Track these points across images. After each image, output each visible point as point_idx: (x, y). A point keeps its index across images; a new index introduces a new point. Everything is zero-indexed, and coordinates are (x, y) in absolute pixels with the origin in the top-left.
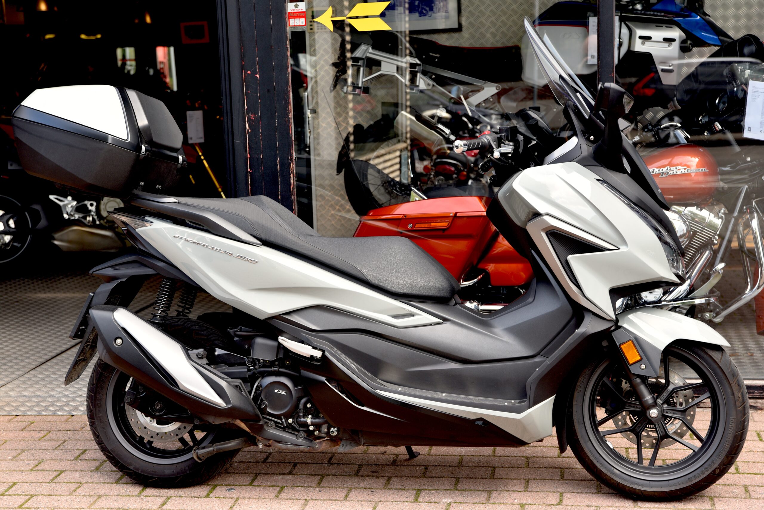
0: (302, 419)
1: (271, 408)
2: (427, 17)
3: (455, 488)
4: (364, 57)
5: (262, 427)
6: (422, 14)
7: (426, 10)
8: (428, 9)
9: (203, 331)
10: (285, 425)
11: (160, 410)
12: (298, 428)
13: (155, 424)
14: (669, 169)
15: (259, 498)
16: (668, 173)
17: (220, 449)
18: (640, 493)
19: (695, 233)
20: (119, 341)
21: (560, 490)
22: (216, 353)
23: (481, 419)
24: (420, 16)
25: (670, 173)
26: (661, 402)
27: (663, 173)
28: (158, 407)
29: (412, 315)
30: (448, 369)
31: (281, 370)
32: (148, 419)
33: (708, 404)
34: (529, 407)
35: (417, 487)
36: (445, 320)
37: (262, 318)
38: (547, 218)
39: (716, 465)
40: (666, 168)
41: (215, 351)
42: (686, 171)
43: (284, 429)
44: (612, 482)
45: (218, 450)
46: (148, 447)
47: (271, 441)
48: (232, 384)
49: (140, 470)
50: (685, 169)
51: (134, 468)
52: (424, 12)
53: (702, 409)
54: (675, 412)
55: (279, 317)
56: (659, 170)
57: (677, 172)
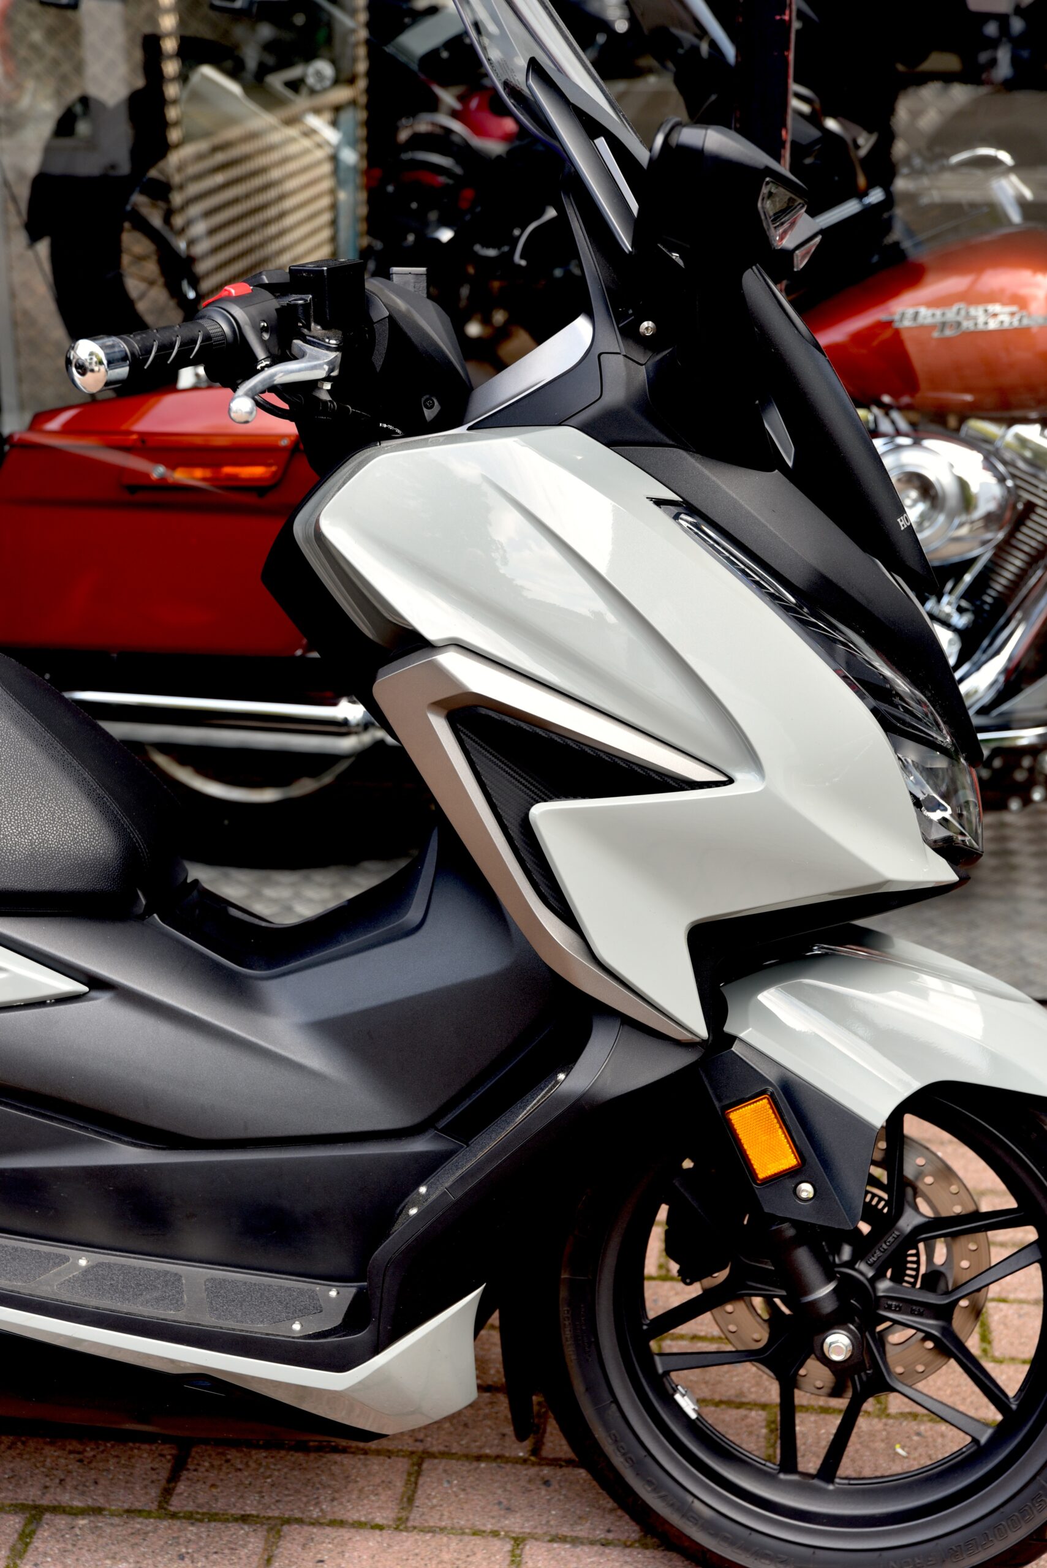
3: (164, 1510)
14: (963, 313)
16: (959, 324)
19: (1030, 507)
21: (515, 1523)
23: (204, 1376)
25: (965, 324)
26: (871, 1273)
27: (944, 324)
34: (379, 1349)
35: (31, 1494)
36: (96, 983)
40: (955, 309)
42: (1016, 319)
50: (1013, 314)
56: (933, 315)
57: (986, 323)
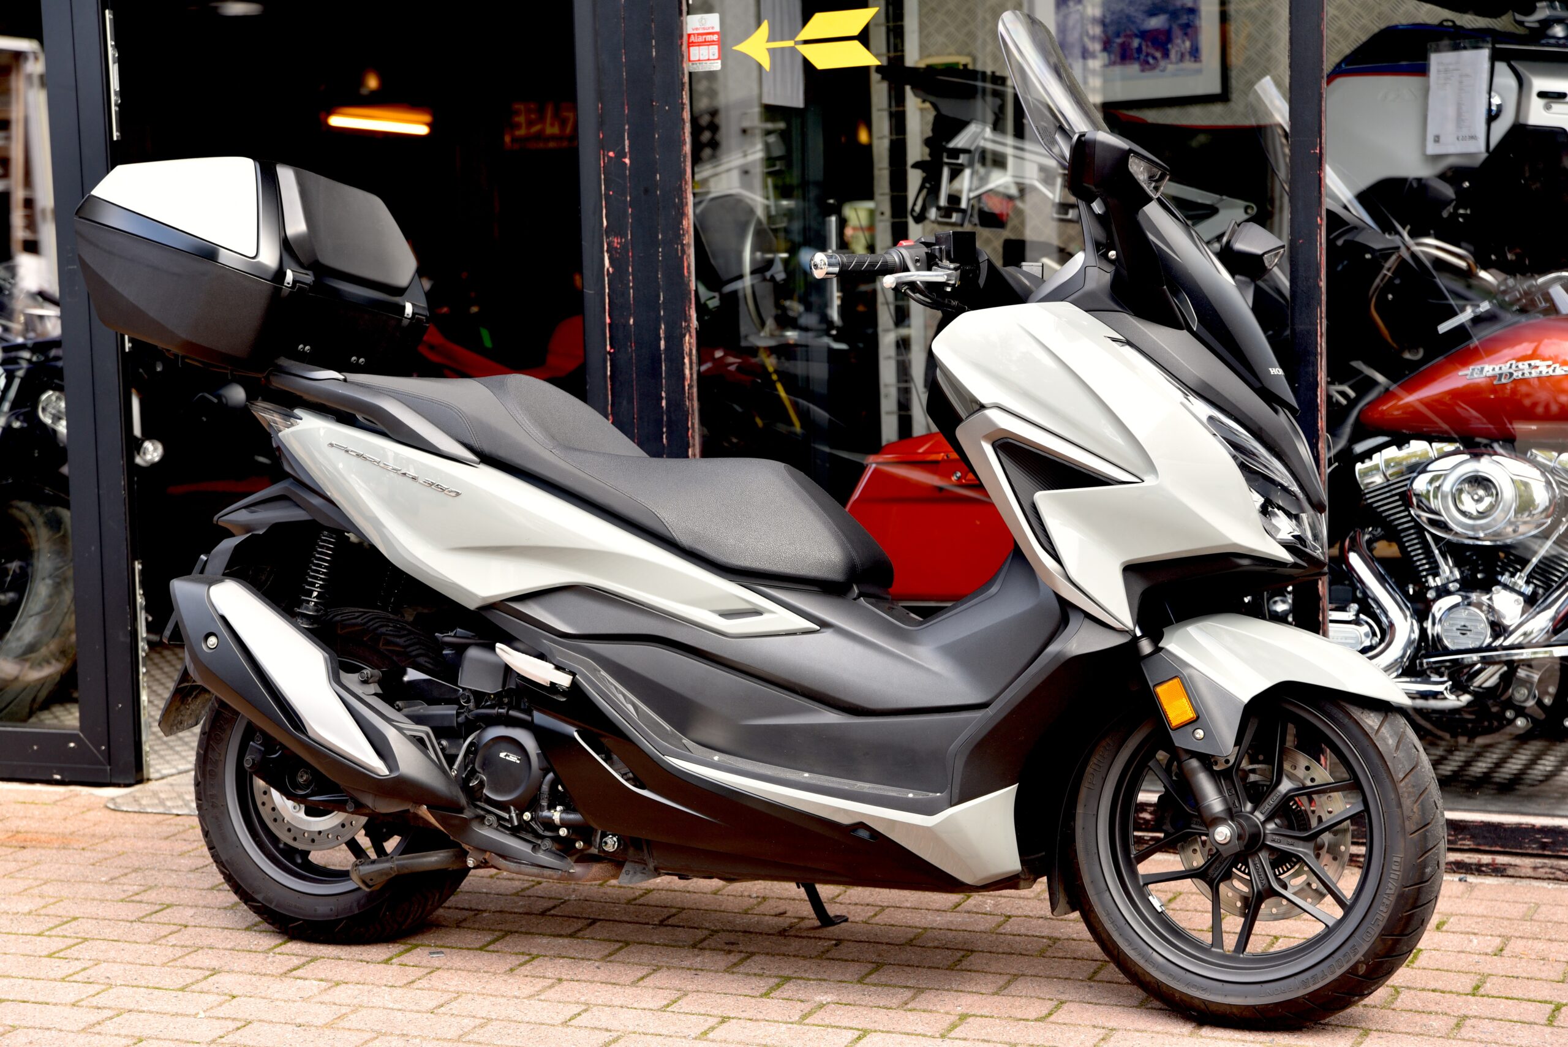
0: (546, 813)
1: (492, 790)
2: (1157, 72)
4: (973, 148)
5: (466, 823)
6: (1146, 65)
7: (1154, 58)
8: (1158, 55)
9: (400, 637)
10: (516, 823)
11: (306, 786)
12: (541, 832)
13: (302, 814)
14: (1514, 367)
15: (478, 970)
16: (1511, 374)
17: (403, 866)
18: (1203, 1006)
20: (212, 641)
22: (406, 679)
23: (862, 825)
24: (1143, 71)
25: (1515, 374)
26: (1262, 818)
27: (1501, 375)
28: (302, 779)
29: (757, 612)
30: (820, 725)
31: (512, 713)
32: (290, 804)
33: (1524, 870)
34: (952, 804)
35: (789, 973)
36: (824, 625)
37: (472, 606)
38: (992, 414)
39: (1359, 956)
40: (1508, 365)
41: (404, 673)
42: (1550, 370)
43: (515, 832)
44: (1148, 979)
45: (399, 867)
46: (299, 861)
47: (488, 853)
48: (408, 733)
49: (274, 904)
50: (1549, 366)
51: (264, 898)
52: (1151, 61)
53: (1512, 880)
54: (1290, 840)
55: (502, 605)
56: (1494, 369)
57: (1530, 373)
